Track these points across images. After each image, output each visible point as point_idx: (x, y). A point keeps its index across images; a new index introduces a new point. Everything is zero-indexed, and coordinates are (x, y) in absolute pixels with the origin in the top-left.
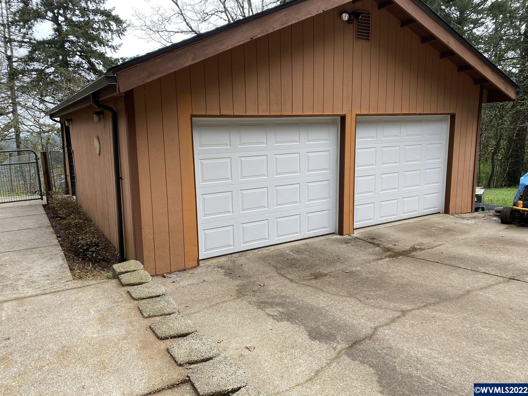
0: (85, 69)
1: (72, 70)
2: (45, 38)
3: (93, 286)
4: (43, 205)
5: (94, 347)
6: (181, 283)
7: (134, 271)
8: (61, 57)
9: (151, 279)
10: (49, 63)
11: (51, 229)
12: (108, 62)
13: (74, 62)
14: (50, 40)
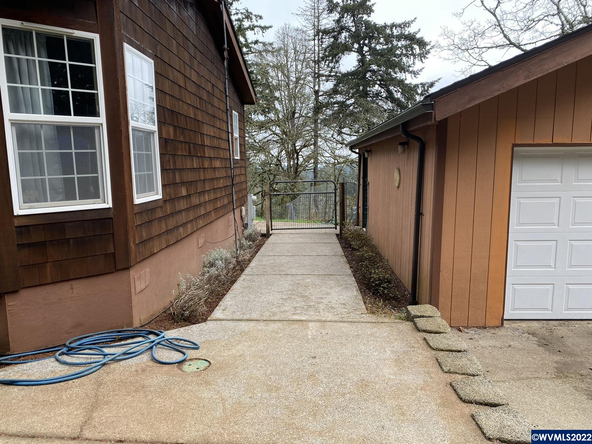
0: (383, 98)
1: (370, 100)
2: (349, 70)
3: (387, 324)
4: (336, 234)
5: (392, 389)
6: (480, 342)
7: (431, 317)
8: (361, 88)
9: (450, 330)
10: (350, 95)
11: (345, 259)
12: (407, 89)
13: (373, 92)
14: (353, 71)
